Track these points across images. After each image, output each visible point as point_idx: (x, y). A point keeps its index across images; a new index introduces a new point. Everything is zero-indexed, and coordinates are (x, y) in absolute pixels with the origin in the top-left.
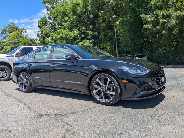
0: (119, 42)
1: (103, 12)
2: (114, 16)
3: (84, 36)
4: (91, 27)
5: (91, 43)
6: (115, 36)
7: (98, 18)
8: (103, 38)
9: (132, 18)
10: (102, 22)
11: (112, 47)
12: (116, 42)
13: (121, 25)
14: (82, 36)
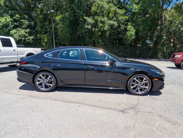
0: (56, 35)
1: (42, 5)
2: (52, 11)
3: (18, 24)
4: (26, 16)
5: (26, 33)
6: (53, 29)
7: (35, 9)
8: (40, 29)
9: (71, 16)
10: (39, 14)
11: (50, 39)
12: (54, 35)
13: (62, 21)
14: (15, 24)
